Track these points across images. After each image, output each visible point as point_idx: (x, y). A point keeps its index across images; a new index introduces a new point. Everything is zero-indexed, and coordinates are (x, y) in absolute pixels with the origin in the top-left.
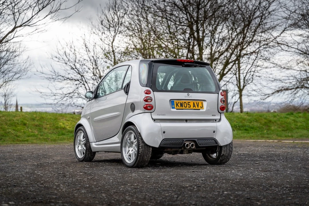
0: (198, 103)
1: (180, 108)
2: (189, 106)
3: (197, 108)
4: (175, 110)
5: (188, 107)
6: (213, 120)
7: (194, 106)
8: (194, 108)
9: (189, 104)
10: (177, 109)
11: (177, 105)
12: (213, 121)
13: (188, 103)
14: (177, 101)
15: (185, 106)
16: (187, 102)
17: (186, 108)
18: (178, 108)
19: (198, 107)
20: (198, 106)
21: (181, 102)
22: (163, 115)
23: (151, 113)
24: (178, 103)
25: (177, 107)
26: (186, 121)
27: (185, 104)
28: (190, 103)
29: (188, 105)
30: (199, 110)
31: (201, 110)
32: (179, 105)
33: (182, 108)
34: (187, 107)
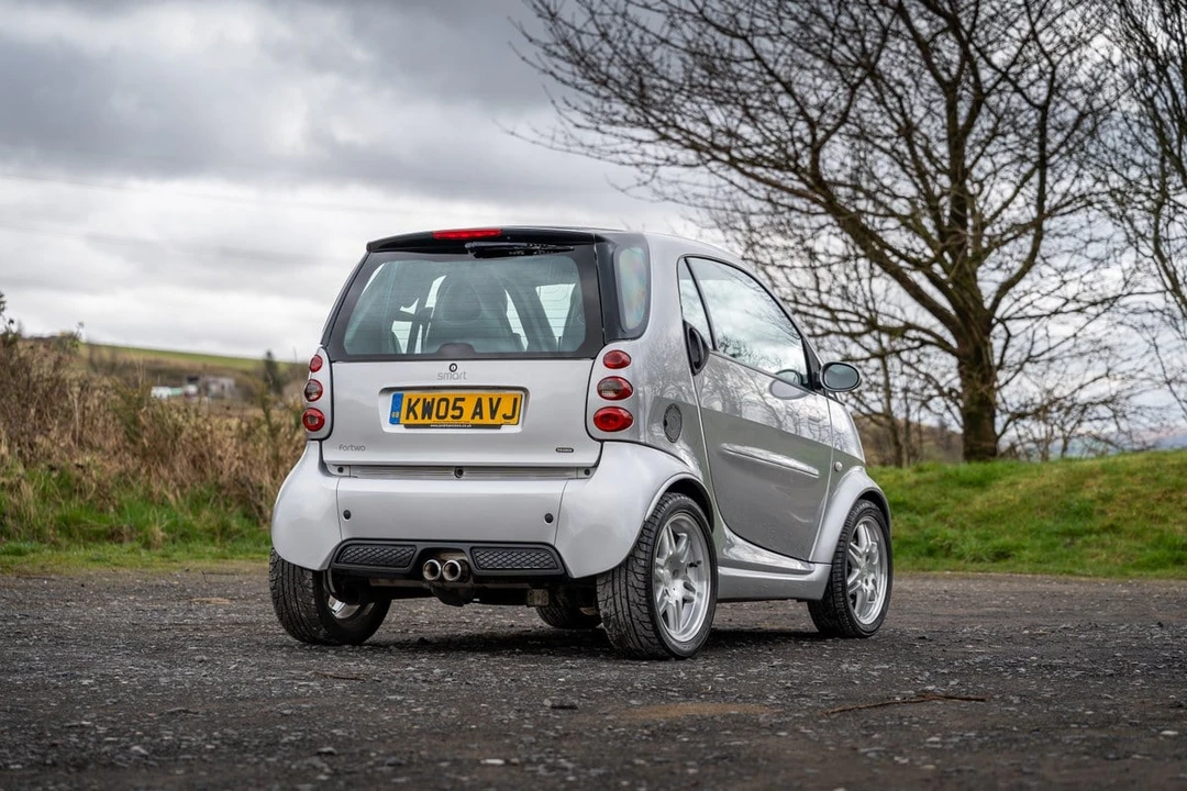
0: (499, 400)
1: (419, 421)
2: (457, 413)
3: (487, 420)
4: (399, 429)
5: (453, 417)
6: (577, 469)
7: (478, 412)
8: (477, 420)
9: (459, 404)
10: (407, 426)
11: (411, 409)
12: (573, 474)
13: (457, 400)
14: (414, 395)
15: (442, 413)
16: (451, 395)
17: (442, 421)
18: (412, 420)
19: (493, 417)
20: (493, 413)
21: (429, 400)
22: (358, 448)
23: (321, 440)
24: (419, 400)
25: (407, 418)
26: (459, 471)
27: (443, 404)
28: (463, 400)
29: (454, 408)
30: (498, 427)
31: (506, 430)
32: (419, 409)
33: (426, 421)
34: (449, 418)
